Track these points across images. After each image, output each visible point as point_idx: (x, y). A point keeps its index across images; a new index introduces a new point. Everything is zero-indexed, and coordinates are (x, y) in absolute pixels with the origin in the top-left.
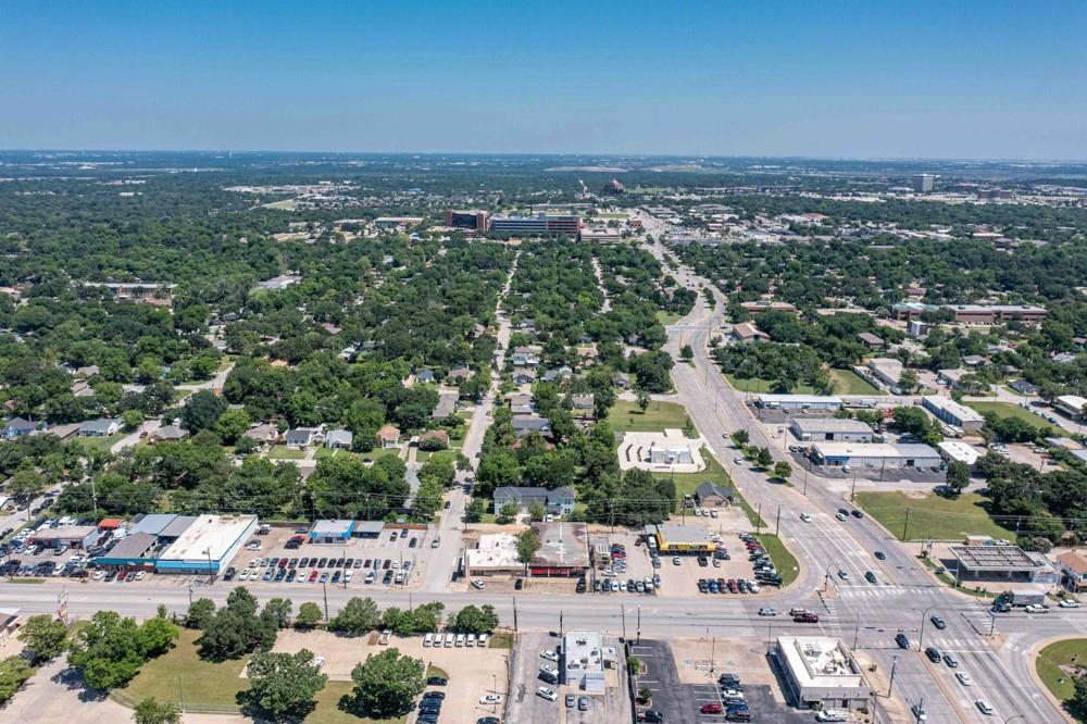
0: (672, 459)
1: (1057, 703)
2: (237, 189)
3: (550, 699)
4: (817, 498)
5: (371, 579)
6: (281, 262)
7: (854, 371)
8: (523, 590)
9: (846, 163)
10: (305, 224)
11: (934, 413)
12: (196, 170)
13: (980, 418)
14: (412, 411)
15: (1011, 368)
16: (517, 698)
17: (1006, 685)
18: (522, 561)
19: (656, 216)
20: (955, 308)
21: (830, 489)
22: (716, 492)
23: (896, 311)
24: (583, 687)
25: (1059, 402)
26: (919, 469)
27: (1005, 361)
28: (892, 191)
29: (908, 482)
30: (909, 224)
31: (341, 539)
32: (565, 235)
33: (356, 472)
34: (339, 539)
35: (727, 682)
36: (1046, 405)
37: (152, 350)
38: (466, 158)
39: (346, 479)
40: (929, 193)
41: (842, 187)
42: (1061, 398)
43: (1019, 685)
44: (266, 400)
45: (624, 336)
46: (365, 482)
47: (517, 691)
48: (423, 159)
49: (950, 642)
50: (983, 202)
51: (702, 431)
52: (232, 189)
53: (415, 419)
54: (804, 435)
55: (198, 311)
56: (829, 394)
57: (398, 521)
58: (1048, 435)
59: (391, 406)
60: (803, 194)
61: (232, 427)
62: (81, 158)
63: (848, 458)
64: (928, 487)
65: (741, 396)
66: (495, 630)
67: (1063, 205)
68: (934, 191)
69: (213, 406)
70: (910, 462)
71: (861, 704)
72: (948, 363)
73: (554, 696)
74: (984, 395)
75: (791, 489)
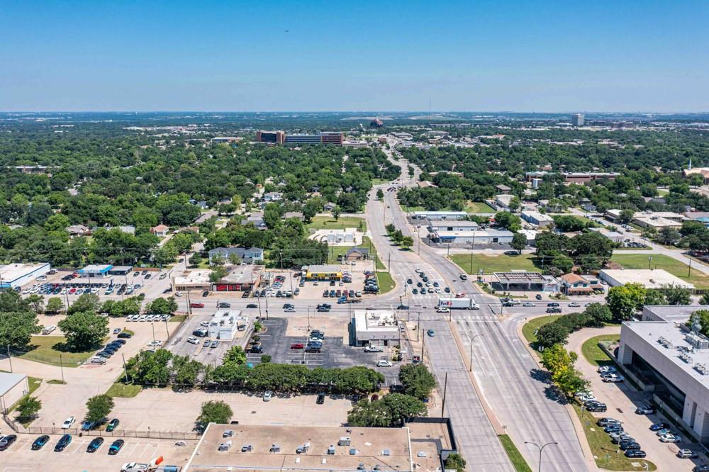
0: (340, 240)
1: (527, 343)
2: (132, 128)
3: (194, 343)
4: (426, 257)
5: (109, 292)
6: (137, 156)
7: (485, 202)
8: (208, 297)
9: (537, 114)
10: (164, 141)
11: (525, 219)
12: (111, 121)
13: (552, 220)
14: (177, 215)
15: (586, 199)
16: (173, 343)
17: (498, 335)
18: (210, 281)
19: (398, 137)
20: (567, 174)
21: (437, 253)
22: (357, 251)
23: (528, 176)
24: (218, 338)
25: (609, 213)
26: (500, 244)
27: (584, 195)
28: (558, 125)
29: (491, 250)
30: (559, 139)
31: (100, 274)
32: (332, 144)
33: (116, 235)
34: (98, 274)
35: (315, 334)
36: (600, 216)
37: (24, 192)
38: (291, 114)
39: (110, 240)
40: (581, 126)
41: (528, 124)
42: (610, 211)
43: (507, 335)
44: (84, 211)
45: (343, 187)
46: (121, 241)
47: (176, 340)
48: (262, 114)
49: (474, 318)
50: (614, 129)
51: (370, 229)
52: (129, 128)
53: (179, 220)
54: (433, 228)
55: (66, 176)
56: (461, 210)
57: (142, 265)
58: (591, 226)
59: (165, 214)
60: (500, 127)
61: (55, 224)
62: (38, 115)
63: (455, 237)
64: (502, 252)
65: (405, 214)
66: (176, 313)
67: (665, 131)
68: (585, 125)
69: (46, 213)
70: (496, 240)
71: (396, 343)
72: (546, 197)
73: (196, 342)
74: (563, 213)
75: (412, 253)
